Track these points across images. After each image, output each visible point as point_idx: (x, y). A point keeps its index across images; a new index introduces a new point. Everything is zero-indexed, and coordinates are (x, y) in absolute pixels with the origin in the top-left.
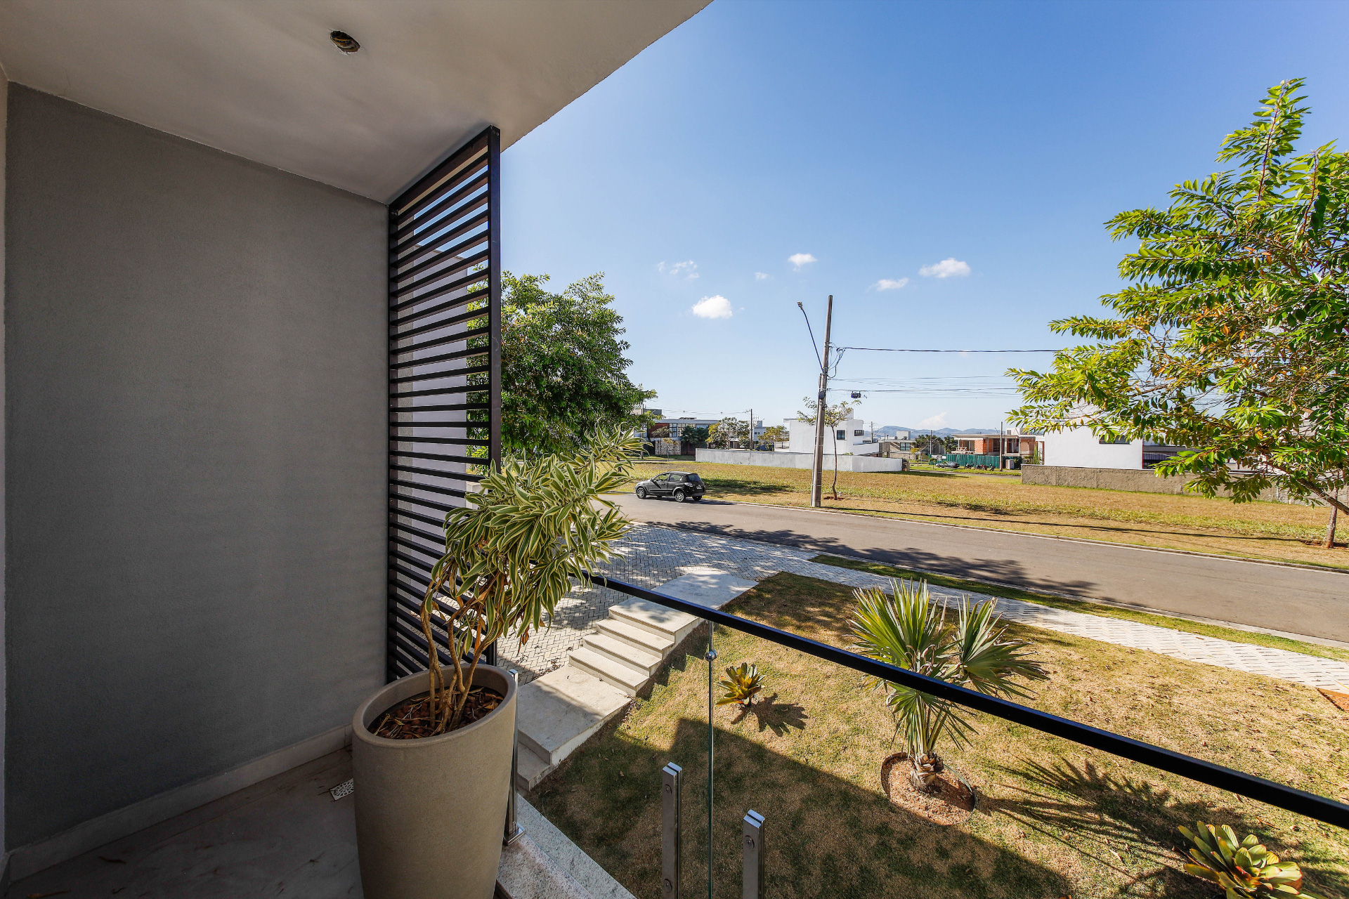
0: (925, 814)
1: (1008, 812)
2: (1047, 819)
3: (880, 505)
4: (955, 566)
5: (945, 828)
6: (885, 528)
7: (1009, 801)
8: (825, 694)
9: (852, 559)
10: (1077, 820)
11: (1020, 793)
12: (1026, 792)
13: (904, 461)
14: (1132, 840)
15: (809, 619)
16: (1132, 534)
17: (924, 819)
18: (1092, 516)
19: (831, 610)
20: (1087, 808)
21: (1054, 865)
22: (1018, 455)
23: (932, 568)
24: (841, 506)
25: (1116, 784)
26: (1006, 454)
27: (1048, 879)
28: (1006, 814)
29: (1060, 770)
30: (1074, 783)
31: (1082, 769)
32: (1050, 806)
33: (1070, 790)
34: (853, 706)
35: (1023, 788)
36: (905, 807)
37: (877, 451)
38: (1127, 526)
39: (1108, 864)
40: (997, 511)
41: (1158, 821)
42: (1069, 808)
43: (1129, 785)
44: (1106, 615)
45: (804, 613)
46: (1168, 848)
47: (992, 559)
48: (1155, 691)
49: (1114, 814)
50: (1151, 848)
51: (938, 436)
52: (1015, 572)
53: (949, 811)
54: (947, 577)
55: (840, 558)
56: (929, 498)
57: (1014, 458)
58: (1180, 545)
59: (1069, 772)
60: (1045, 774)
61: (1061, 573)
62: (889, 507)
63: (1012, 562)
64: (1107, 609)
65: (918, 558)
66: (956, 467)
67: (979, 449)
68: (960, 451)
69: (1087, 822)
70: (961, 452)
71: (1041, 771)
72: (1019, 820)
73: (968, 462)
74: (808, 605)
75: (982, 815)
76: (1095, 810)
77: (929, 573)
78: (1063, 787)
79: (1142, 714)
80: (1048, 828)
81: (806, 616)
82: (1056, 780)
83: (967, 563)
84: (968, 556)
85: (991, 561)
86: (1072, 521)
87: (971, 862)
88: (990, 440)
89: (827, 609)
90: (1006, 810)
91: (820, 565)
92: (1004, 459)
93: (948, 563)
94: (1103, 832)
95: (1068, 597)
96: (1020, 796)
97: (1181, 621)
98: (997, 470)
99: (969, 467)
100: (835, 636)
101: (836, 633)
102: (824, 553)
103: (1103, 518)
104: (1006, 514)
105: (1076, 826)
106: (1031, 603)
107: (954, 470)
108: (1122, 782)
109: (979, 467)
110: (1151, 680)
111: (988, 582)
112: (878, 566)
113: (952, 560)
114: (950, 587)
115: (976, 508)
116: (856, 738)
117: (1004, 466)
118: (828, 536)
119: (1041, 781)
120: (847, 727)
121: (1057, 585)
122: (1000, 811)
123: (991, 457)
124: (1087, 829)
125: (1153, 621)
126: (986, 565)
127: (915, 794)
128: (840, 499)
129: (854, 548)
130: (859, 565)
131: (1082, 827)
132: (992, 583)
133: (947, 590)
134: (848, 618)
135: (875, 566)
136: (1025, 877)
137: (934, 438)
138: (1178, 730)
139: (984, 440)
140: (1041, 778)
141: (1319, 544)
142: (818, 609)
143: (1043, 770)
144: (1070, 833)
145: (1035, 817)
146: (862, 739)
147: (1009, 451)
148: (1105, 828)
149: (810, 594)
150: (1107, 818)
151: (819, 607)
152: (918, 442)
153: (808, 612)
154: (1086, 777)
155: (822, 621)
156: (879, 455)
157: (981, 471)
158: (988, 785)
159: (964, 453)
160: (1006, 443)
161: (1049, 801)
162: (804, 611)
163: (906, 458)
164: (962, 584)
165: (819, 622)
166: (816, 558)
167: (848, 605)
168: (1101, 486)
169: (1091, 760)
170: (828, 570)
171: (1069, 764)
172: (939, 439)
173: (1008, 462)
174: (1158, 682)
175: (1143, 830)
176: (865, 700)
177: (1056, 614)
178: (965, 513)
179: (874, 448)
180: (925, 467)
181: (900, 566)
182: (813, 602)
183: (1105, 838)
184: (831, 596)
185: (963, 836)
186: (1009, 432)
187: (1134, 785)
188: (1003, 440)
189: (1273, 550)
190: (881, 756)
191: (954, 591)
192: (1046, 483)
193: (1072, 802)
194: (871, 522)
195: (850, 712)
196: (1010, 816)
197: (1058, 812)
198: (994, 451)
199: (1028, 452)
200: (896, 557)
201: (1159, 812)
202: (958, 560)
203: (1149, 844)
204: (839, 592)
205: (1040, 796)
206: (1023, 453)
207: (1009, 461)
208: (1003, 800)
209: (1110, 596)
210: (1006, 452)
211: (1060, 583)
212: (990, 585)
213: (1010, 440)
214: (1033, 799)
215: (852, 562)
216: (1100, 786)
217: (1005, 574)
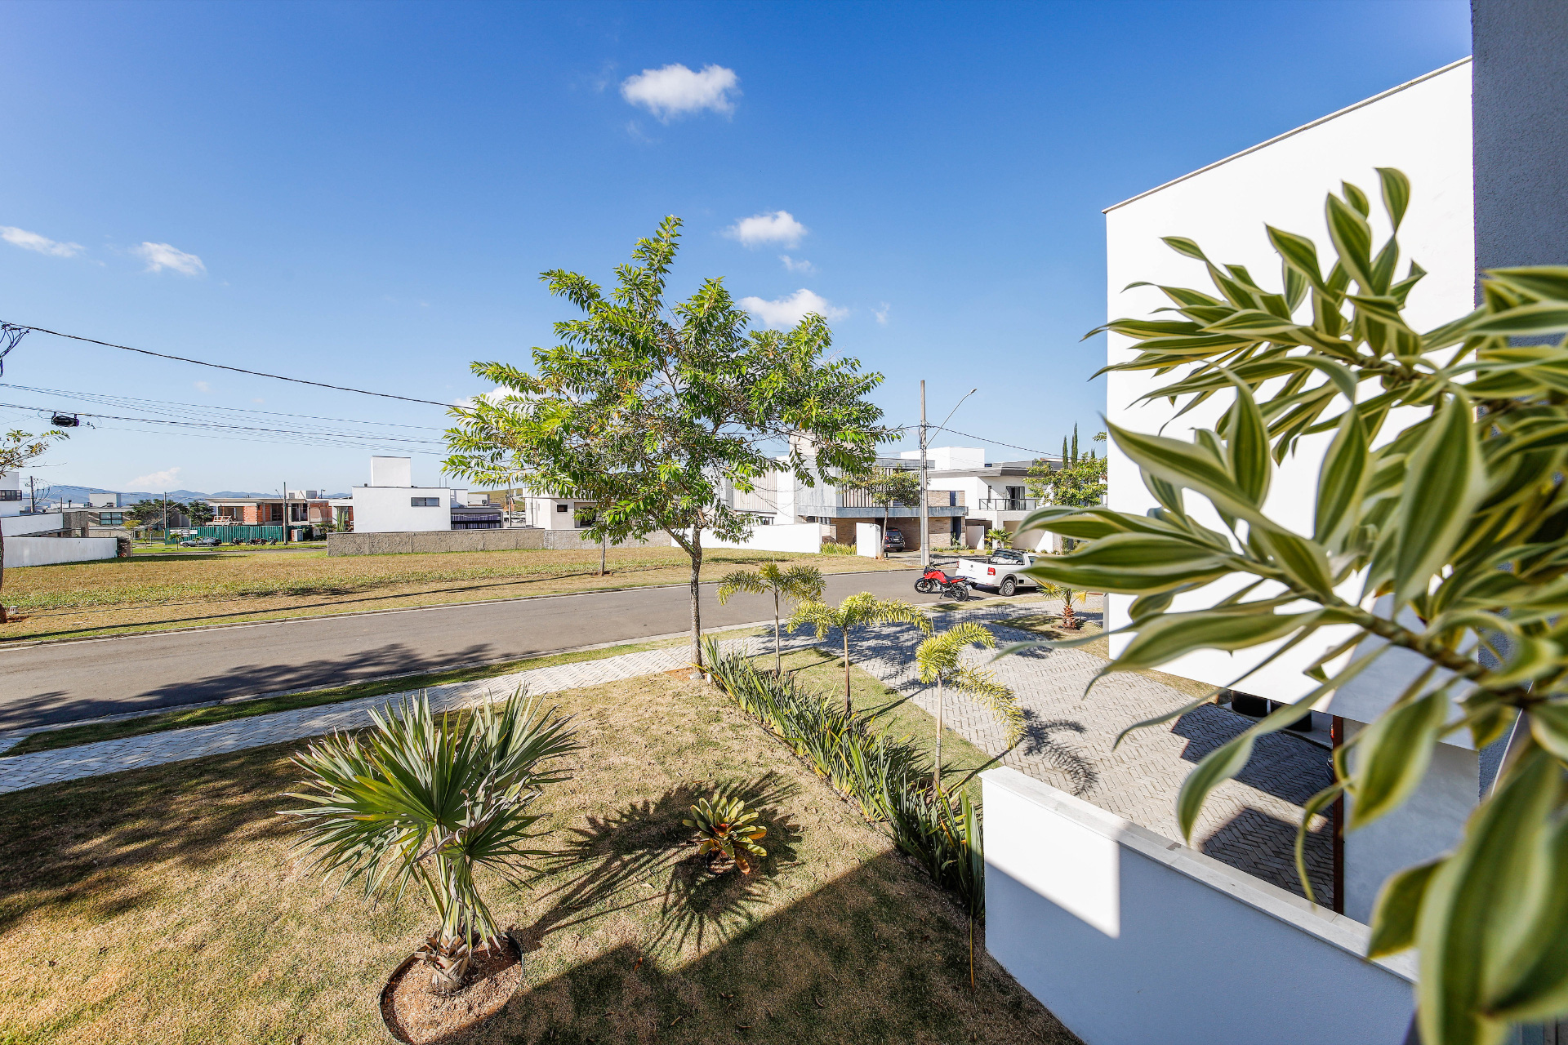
0: (472, 1016)
1: (555, 925)
2: (587, 902)
3: (124, 615)
4: (324, 673)
5: (504, 1011)
6: (164, 648)
7: (550, 912)
8: (206, 983)
9: (126, 718)
10: (608, 880)
11: (554, 896)
12: (558, 889)
13: (120, 541)
14: (648, 862)
15: (89, 868)
16: (484, 590)
17: (472, 1027)
18: (441, 579)
19: (140, 824)
20: (609, 862)
21: (615, 941)
22: (306, 523)
23: (290, 685)
24: (26, 632)
25: (615, 822)
26: (291, 523)
27: (617, 960)
28: (554, 929)
29: (572, 842)
30: (590, 845)
31: (585, 825)
32: (583, 885)
33: (589, 856)
34: (280, 959)
35: (554, 888)
36: (442, 1034)
37: (59, 526)
38: (476, 584)
39: (646, 900)
40: (335, 592)
41: (654, 831)
42: (597, 873)
43: (623, 816)
44: (515, 670)
45: (65, 863)
46: (668, 848)
47: (368, 649)
48: (596, 721)
49: (627, 850)
50: (661, 858)
51: (178, 501)
52: (404, 657)
53: (497, 985)
54: (323, 691)
55: (91, 726)
56: (219, 589)
57: (302, 527)
58: (522, 592)
59: (580, 838)
60: (565, 856)
61: (454, 643)
62: (146, 615)
63: (394, 647)
64: (511, 665)
65: (258, 678)
66: (217, 543)
67: (251, 518)
68: (221, 522)
69: (616, 875)
70: (223, 524)
71: (559, 856)
72: (568, 925)
73: (238, 536)
74: (66, 844)
75: (533, 954)
76: (616, 857)
77: (289, 693)
78: (584, 857)
79: (600, 745)
80: (593, 910)
81: (74, 868)
82: (575, 855)
83: (338, 664)
84: (337, 653)
85: (368, 653)
86: (425, 588)
87: (550, 1021)
88: (267, 505)
89: (129, 827)
90: (552, 927)
91: (47, 754)
92: (290, 529)
93: (310, 672)
94: (631, 872)
95: (471, 666)
96: (555, 898)
97: (566, 655)
98: (280, 544)
99: (238, 543)
100: (178, 865)
101: (178, 859)
102: (38, 729)
103: (451, 580)
104: (347, 592)
105: (608, 887)
106: (445, 685)
107: (215, 548)
108: (618, 817)
109: (253, 542)
110: (589, 713)
111: (379, 679)
112: (191, 712)
113: (315, 666)
114: (337, 702)
115: (306, 591)
116: (314, 1005)
117: (289, 538)
118: (28, 693)
119: (565, 866)
120: (286, 1003)
121: (454, 656)
122: (548, 932)
123: (269, 528)
124: (619, 880)
125: (552, 663)
126: (366, 659)
127: (447, 1003)
128: (13, 619)
129: (114, 698)
130: (147, 724)
131: (615, 883)
132: (383, 678)
133: (335, 707)
134: (190, 820)
135: (185, 714)
136: (602, 980)
137: (170, 504)
138: (626, 745)
139: (259, 507)
140: (563, 864)
141: (596, 574)
142: (104, 838)
143: (561, 854)
144: (610, 898)
145: (578, 909)
146: (326, 999)
147: (295, 519)
148: (628, 869)
149: (62, 820)
150: (626, 858)
151: (104, 832)
152: (139, 511)
153: (78, 856)
154: (594, 832)
155: (127, 855)
156: (65, 533)
157: (258, 546)
158: (522, 914)
159: (228, 524)
160: (290, 509)
161: (580, 881)
162: (65, 858)
163: (122, 535)
164: (348, 692)
165: (119, 861)
166: (22, 744)
167: (180, 799)
168: (416, 550)
169: (589, 814)
170: (77, 756)
171: (576, 831)
172: (180, 506)
173: (295, 533)
174: (594, 711)
175: (650, 847)
176: (301, 933)
177: (477, 687)
178: (292, 601)
179: (55, 522)
180: (158, 547)
181: (232, 699)
182: (82, 830)
183: (633, 878)
184: (122, 801)
185: (527, 998)
186: (292, 495)
187: (626, 812)
188: (287, 505)
189: (577, 584)
190: (370, 999)
191: (347, 704)
192: (359, 552)
193: (597, 865)
194: (124, 645)
195: (280, 974)
196: (558, 928)
197: (592, 886)
198: (273, 520)
199: (320, 519)
200: (218, 688)
201: (650, 823)
202: (324, 663)
203: (659, 854)
204: (140, 784)
205: (571, 883)
206: (312, 520)
207: (296, 531)
208: (544, 918)
209: (506, 652)
210: (290, 520)
211: (457, 653)
212: (381, 682)
213: (293, 505)
214: (568, 890)
215: (127, 724)
216: (607, 832)
217: (394, 663)
